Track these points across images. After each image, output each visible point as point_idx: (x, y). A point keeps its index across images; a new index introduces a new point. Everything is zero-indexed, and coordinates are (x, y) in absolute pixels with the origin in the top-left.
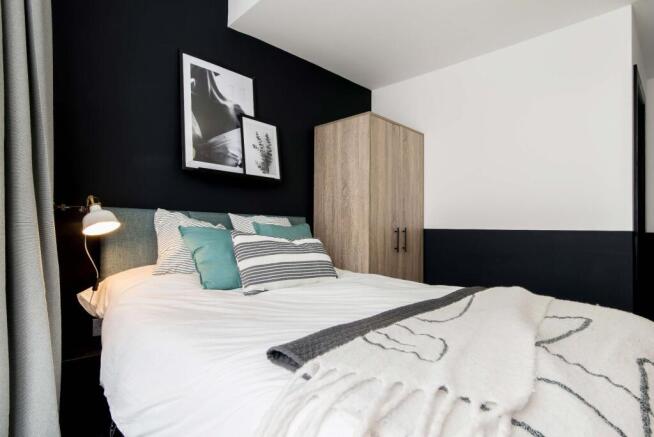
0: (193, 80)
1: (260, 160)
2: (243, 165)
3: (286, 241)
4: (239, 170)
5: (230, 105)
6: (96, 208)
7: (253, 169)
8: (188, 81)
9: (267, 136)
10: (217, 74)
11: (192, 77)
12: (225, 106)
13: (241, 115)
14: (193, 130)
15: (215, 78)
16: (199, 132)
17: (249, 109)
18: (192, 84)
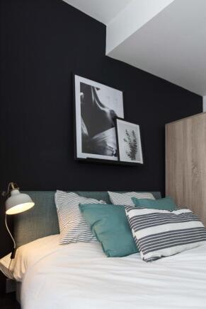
0: (82, 94)
1: (129, 150)
2: (117, 154)
3: (169, 212)
4: (114, 158)
5: (107, 111)
6: (15, 192)
7: (124, 157)
8: (78, 94)
9: (133, 132)
10: (98, 89)
11: (81, 92)
12: (104, 112)
13: (115, 118)
14: (82, 130)
15: (97, 92)
16: (86, 132)
17: (120, 113)
18: (81, 97)
